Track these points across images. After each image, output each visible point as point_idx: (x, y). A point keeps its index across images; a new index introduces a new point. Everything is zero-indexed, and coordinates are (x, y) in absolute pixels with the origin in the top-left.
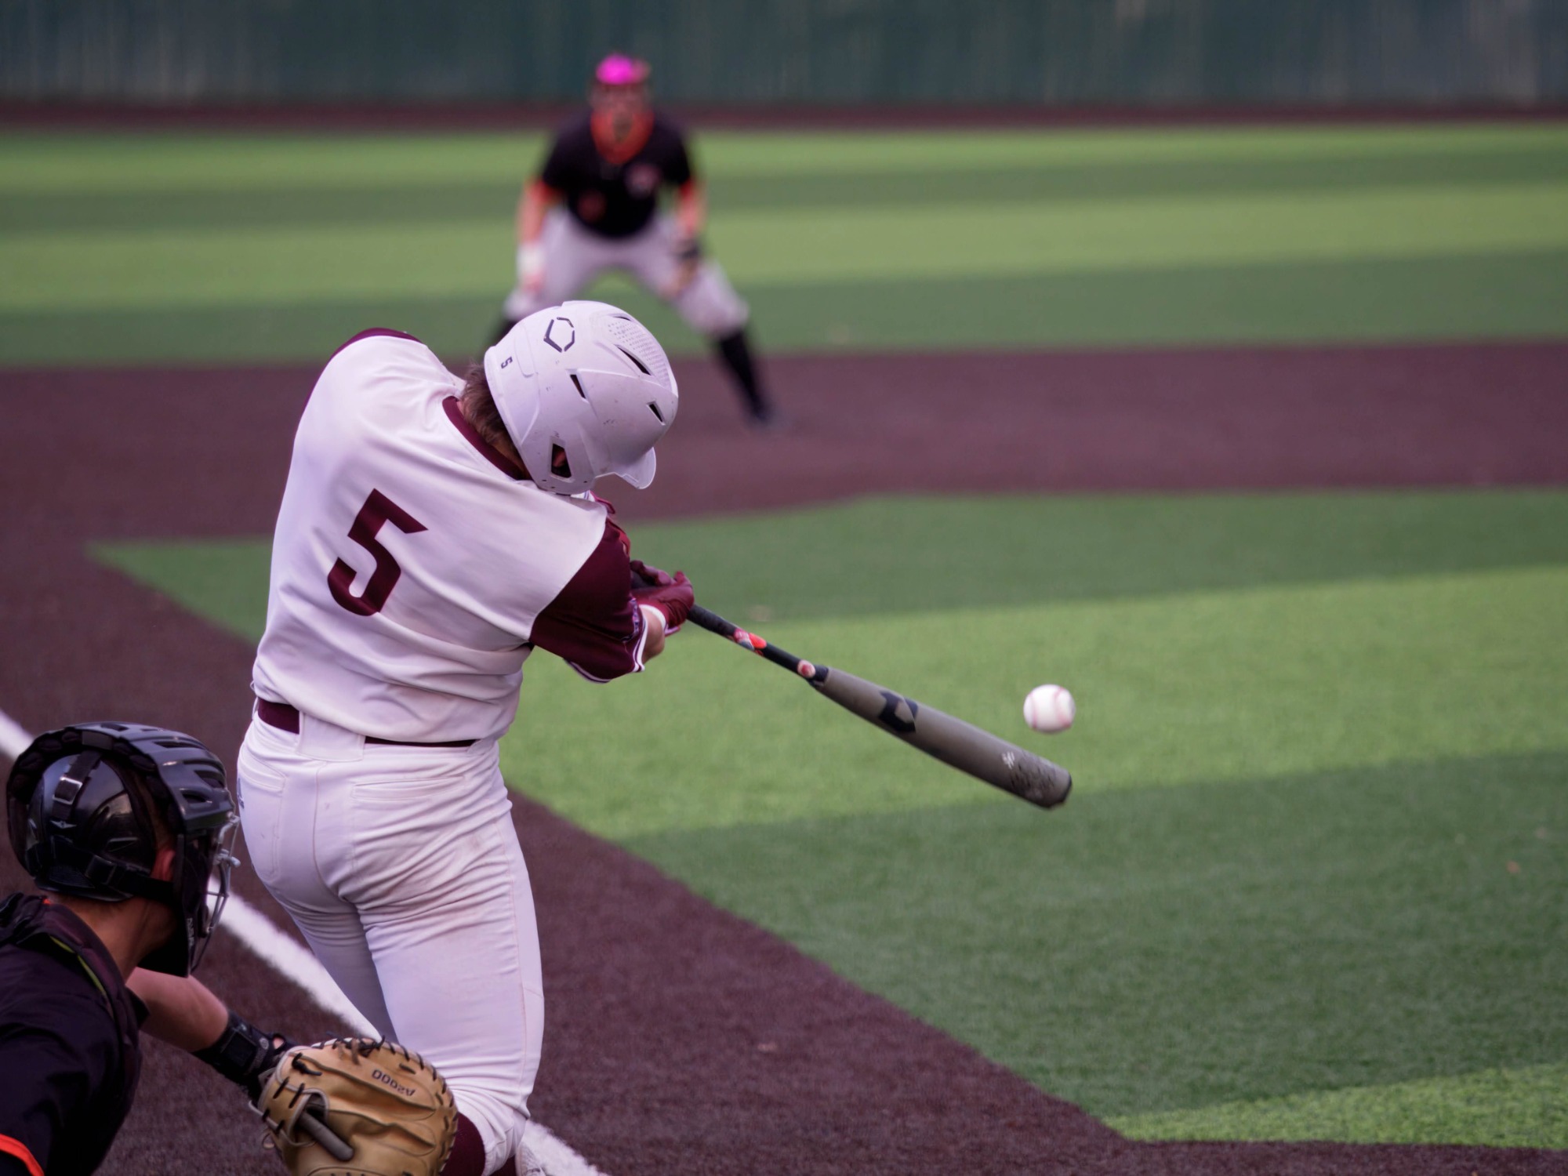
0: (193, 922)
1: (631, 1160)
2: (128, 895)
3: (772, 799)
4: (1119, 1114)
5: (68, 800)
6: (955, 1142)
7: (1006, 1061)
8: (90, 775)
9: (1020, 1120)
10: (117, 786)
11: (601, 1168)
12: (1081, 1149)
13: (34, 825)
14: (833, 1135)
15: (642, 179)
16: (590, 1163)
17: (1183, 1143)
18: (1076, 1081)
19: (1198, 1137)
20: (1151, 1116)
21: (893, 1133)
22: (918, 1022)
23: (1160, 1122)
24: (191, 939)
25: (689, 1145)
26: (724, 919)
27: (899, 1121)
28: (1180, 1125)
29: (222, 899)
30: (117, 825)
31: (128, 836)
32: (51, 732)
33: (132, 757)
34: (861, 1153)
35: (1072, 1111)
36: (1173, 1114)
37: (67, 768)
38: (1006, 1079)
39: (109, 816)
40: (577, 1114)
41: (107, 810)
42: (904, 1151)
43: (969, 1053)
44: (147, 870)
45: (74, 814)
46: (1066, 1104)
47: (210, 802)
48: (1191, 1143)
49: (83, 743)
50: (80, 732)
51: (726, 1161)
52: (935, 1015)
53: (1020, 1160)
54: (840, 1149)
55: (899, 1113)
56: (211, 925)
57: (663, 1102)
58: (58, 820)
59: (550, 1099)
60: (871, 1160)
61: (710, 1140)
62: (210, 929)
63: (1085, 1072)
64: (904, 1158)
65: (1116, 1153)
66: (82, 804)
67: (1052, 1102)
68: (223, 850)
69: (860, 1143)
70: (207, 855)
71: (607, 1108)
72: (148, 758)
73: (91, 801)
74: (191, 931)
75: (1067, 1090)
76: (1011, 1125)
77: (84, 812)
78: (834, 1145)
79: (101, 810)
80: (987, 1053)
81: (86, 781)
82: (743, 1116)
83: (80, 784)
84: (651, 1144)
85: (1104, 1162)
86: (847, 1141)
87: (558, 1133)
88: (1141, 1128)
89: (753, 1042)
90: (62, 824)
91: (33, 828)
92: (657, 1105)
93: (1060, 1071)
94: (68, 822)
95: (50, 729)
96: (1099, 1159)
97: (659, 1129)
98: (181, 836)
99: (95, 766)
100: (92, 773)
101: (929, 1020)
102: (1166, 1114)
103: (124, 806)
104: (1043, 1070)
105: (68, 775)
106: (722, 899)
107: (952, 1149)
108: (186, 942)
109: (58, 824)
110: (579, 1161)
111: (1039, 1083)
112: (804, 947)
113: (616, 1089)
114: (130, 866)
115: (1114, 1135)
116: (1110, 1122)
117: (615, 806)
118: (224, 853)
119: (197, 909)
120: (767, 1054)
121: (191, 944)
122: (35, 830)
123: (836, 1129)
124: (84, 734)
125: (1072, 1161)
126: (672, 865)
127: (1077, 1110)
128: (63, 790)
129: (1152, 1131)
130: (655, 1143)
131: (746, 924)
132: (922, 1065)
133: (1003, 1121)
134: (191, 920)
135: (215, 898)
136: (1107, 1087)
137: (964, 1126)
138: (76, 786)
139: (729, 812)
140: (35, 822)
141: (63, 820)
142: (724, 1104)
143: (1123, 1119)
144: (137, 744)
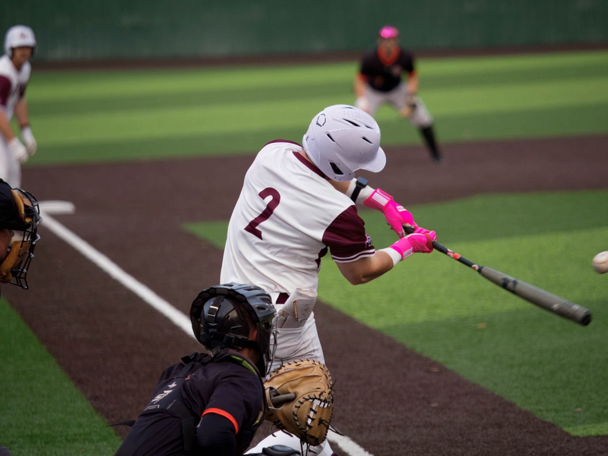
0: (266, 356)
1: (381, 449)
2: (240, 348)
3: (439, 311)
4: (569, 426)
5: (213, 315)
6: (506, 439)
7: (526, 407)
8: (221, 305)
9: (531, 430)
10: (231, 307)
11: (370, 452)
12: (554, 440)
13: (202, 326)
14: (459, 437)
15: (396, 71)
16: (366, 450)
17: (594, 437)
18: (553, 414)
19: (600, 434)
20: (581, 427)
21: (482, 436)
22: (493, 394)
23: (585, 429)
24: (266, 362)
25: (404, 443)
26: (419, 357)
27: (484, 431)
28: (594, 430)
29: (275, 346)
30: (233, 322)
31: (237, 325)
32: (205, 290)
33: (236, 296)
34: (470, 443)
35: (552, 425)
36: (591, 426)
37: (212, 303)
38: (527, 414)
39: (229, 319)
40: (361, 432)
41: (228, 316)
42: (486, 443)
43: (512, 405)
44: (246, 338)
45: (216, 320)
46: (549, 423)
47: (267, 309)
48: (598, 436)
49: (217, 293)
50: (216, 289)
51: (418, 448)
52: (499, 391)
53: (530, 445)
54: (461, 442)
55: (485, 428)
56: (272, 356)
57: (394, 427)
58: (210, 323)
59: (351, 427)
60: (473, 447)
61: (412, 441)
62: (272, 358)
63: (557, 411)
64: (486, 445)
65: (568, 441)
66: (219, 316)
67: (544, 422)
68: (274, 327)
69: (469, 440)
70: (268, 329)
71: (373, 430)
72: (242, 295)
73: (222, 314)
74: (265, 359)
75: (549, 418)
76: (527, 432)
77: (220, 318)
78: (459, 441)
79: (226, 317)
80: (519, 404)
81: (219, 307)
82: (424, 431)
83: (217, 308)
84: (389, 443)
85: (563, 445)
86: (465, 439)
87: (354, 440)
88: (579, 431)
89: (429, 403)
90: (212, 324)
91: (202, 327)
92: (392, 428)
93: (547, 410)
94: (215, 323)
95: (204, 289)
96: (561, 443)
97: (392, 437)
98: (258, 324)
99: (223, 301)
100: (222, 304)
101: (497, 393)
102: (588, 426)
103: (234, 314)
104: (540, 410)
105: (212, 305)
106: (418, 350)
107: (505, 441)
108: (264, 363)
109: (211, 324)
110: (361, 450)
111: (539, 415)
112: (450, 367)
113: (376, 423)
114: (240, 337)
115: (567, 434)
116: (566, 429)
117: (378, 316)
118: (274, 329)
119: (267, 351)
120: (434, 408)
121: (266, 364)
122: (203, 328)
123: (460, 435)
124: (217, 289)
125: (551, 444)
126: (400, 338)
127: (553, 425)
128: (211, 311)
129: (582, 432)
130: (391, 442)
131: (428, 359)
132: (494, 410)
133: (525, 430)
134: (265, 355)
135: (273, 346)
136: (565, 416)
137: (509, 433)
138: (216, 309)
139: (422, 316)
140: (202, 325)
141: (213, 323)
142: (417, 427)
143: (571, 428)
144: (238, 291)
